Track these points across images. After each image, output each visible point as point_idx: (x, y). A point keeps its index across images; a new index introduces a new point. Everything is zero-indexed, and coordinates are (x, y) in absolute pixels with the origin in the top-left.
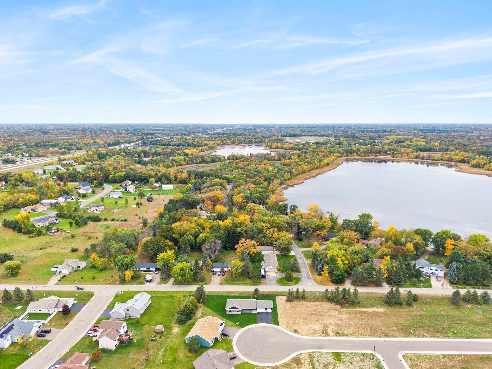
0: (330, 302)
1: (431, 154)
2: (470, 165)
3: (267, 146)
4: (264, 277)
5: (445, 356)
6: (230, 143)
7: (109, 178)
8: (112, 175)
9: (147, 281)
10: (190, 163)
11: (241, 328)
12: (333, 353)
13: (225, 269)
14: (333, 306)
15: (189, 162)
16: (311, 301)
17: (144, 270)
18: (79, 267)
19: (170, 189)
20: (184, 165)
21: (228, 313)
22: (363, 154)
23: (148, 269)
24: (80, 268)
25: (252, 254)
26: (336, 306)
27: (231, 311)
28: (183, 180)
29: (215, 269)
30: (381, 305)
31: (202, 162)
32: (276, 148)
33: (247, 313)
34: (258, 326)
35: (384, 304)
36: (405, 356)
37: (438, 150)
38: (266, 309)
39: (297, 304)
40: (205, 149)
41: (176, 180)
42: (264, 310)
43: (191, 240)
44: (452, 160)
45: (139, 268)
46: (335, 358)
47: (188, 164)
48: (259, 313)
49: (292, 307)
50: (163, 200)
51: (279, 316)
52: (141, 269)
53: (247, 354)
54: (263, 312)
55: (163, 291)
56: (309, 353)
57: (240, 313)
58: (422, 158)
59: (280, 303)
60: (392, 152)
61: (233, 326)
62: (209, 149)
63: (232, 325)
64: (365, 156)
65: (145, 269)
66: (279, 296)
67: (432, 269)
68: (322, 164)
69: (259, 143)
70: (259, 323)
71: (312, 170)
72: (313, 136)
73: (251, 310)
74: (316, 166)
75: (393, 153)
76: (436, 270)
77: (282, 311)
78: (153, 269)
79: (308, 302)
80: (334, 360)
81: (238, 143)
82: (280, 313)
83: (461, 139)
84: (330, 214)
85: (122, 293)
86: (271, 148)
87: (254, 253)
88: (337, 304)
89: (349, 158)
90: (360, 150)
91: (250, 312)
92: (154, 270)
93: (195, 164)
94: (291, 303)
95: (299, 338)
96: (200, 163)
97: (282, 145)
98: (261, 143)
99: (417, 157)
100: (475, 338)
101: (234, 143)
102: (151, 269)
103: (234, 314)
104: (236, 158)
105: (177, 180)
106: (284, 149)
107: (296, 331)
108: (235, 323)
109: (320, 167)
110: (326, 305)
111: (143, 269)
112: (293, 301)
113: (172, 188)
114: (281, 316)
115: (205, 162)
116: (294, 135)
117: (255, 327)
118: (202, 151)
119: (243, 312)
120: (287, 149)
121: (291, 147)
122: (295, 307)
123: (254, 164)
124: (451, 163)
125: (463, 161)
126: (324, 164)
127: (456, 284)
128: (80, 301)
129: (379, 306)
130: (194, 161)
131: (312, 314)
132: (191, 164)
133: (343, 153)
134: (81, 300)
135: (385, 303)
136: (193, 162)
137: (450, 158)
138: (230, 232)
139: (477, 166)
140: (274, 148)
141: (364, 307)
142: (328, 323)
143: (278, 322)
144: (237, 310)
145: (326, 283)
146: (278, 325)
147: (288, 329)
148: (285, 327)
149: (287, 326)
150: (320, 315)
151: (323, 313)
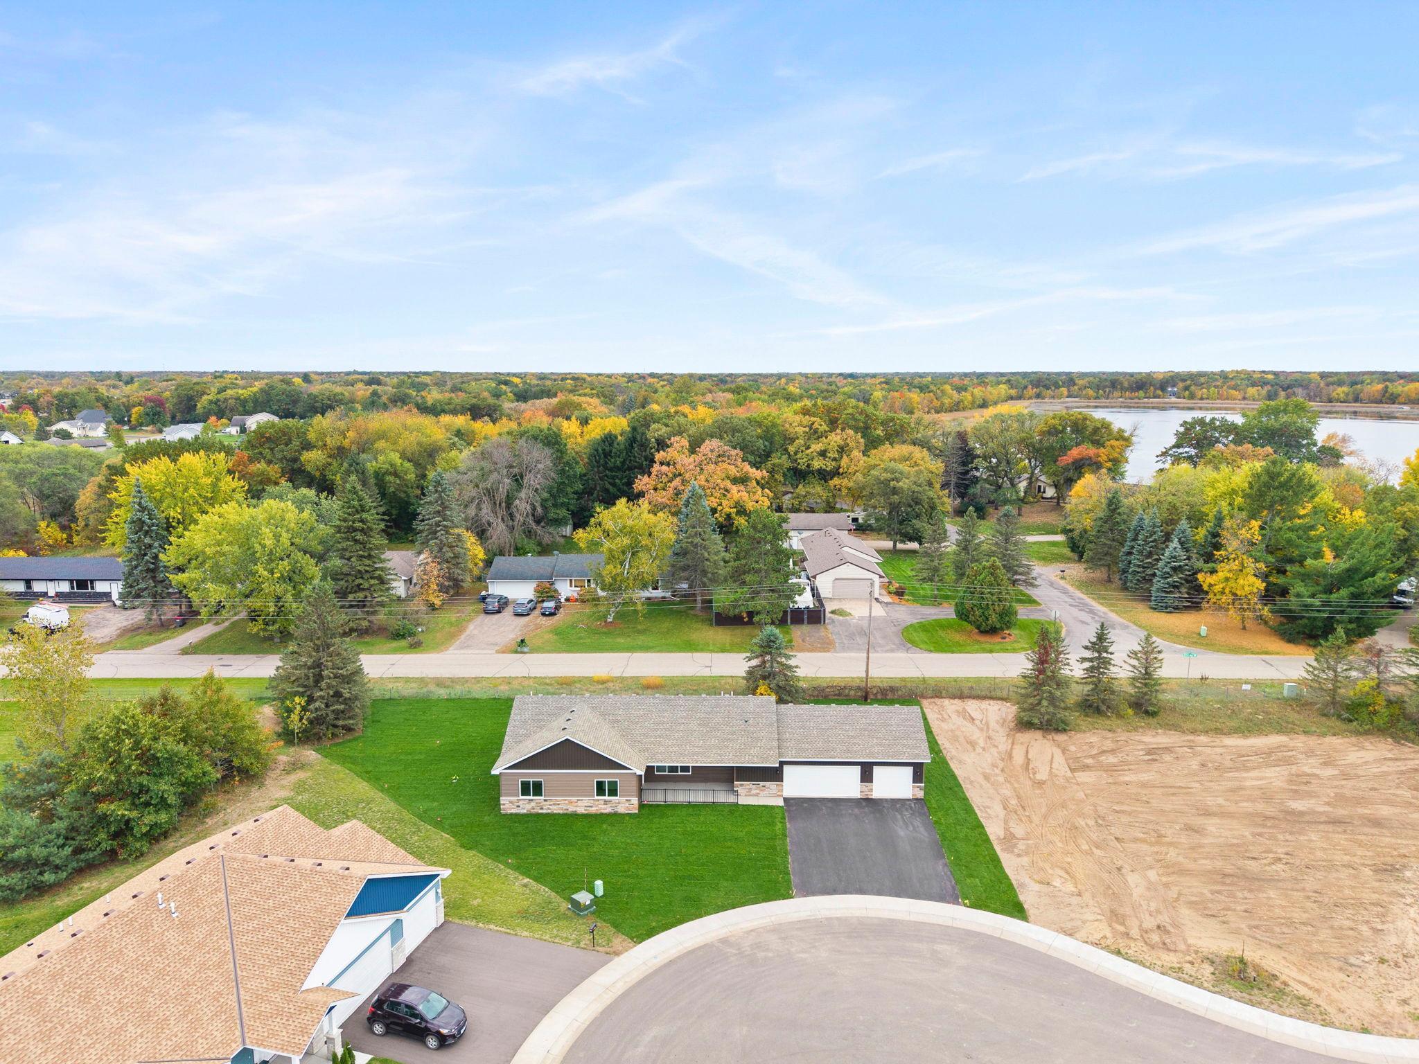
0: (1381, 731)
4: (815, 616)
7: (199, 406)
8: (210, 397)
11: (618, 941)
17: (58, 594)
21: (513, 803)
23: (82, 584)
25: (729, 516)
27: (538, 789)
29: (498, 589)
33: (690, 805)
34: (804, 925)
38: (867, 772)
39: (1108, 745)
42: (846, 784)
43: (396, 474)
45: (28, 583)
48: (798, 807)
49: (1077, 766)
51: (994, 830)
52: (38, 587)
54: (835, 804)
57: (626, 803)
59: (973, 744)
61: (535, 916)
63: (524, 914)
65: (65, 587)
66: (946, 702)
68: (967, 397)
70: (808, 890)
73: (730, 776)
74: (947, 401)
75: (1187, 388)
77: (1007, 791)
78: (117, 589)
79: (1194, 732)
82: (997, 809)
87: (742, 511)
90: (1075, 384)
91: (723, 797)
94: (1061, 738)
102: (101, 587)
103: (575, 816)
108: (565, 888)
109: (961, 406)
111: (52, 589)
112: (1077, 729)
114: (1019, 831)
117: (777, 929)
119: (657, 796)
122: (1107, 769)
126: (973, 402)
133: (1026, 387)
137: (1386, 392)
138: (611, 444)
143: (1002, 878)
144: (606, 774)
145: (1245, 644)
146: (1017, 910)
147: (1135, 948)
148: (1103, 930)
149: (1115, 917)
150: (1377, 823)
151: (1385, 811)
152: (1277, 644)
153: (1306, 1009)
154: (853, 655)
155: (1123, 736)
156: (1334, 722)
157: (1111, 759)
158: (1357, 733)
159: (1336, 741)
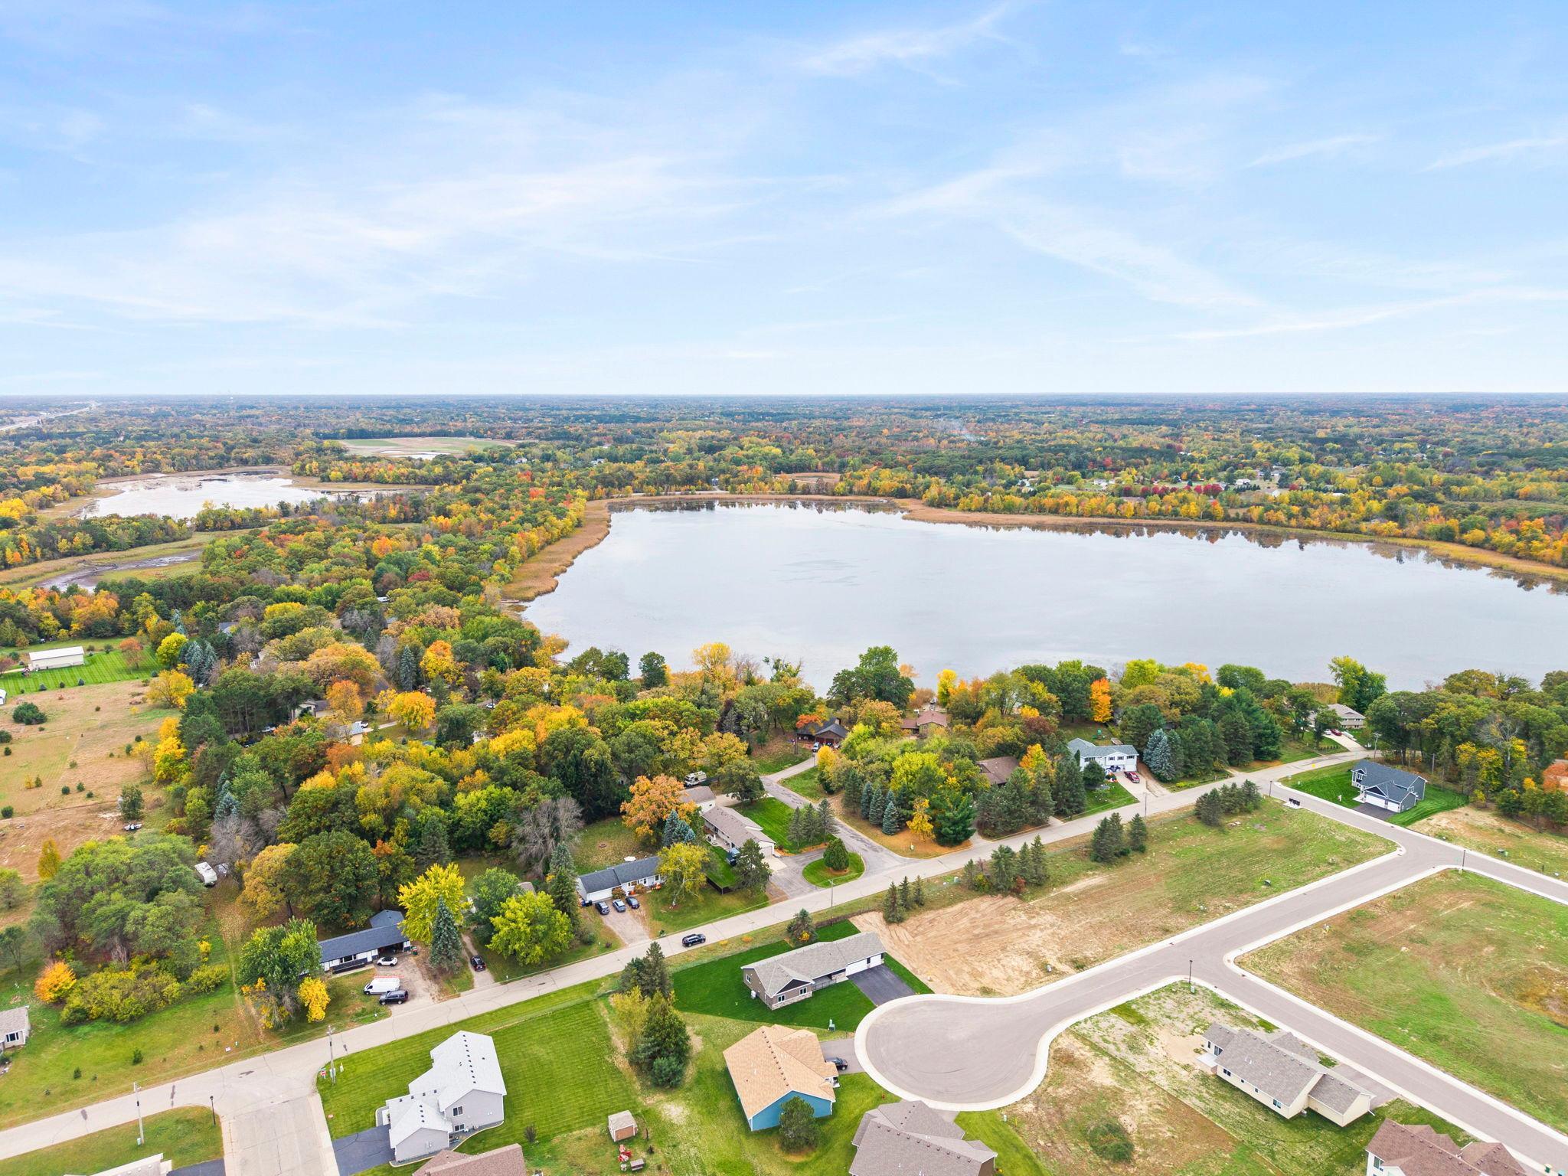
0: (986, 893)
1: (825, 480)
2: (924, 500)
3: (299, 475)
5: (1297, 935)
6: (138, 470)
9: (392, 1001)
10: (43, 556)
11: (851, 1033)
12: (1113, 1010)
13: (627, 888)
14: (1001, 902)
15: (38, 550)
16: (944, 906)
17: (339, 967)
18: (13, 1037)
19: (71, 661)
20: (20, 565)
21: (775, 1006)
22: (652, 488)
23: (348, 958)
24: (16, 1042)
26: (1006, 900)
27: (787, 997)
28: (102, 624)
29: (594, 897)
30: (1091, 869)
31: (94, 547)
32: (345, 479)
33: (826, 988)
35: (1094, 864)
36: (1240, 963)
37: (820, 467)
38: (868, 959)
39: (917, 923)
40: (55, 499)
41: (68, 627)
42: (862, 966)
44: (875, 492)
46: (1131, 1020)
47: (36, 560)
48: (855, 977)
49: (914, 935)
50: (98, 709)
51: (908, 968)
53: (939, 1092)
54: (866, 971)
55: (490, 1013)
56: (1069, 1031)
57: (809, 995)
58: (806, 491)
59: (878, 934)
60: (722, 477)
62: (67, 495)
64: (658, 494)
65: (337, 963)
66: (856, 917)
67: (1112, 759)
69: (256, 464)
70: (879, 1003)
71: (549, 543)
72: (431, 435)
73: (830, 976)
75: (727, 481)
76: (1121, 758)
77: (902, 952)
78: (369, 956)
79: (938, 909)
80: (1132, 1024)
81: (173, 465)
82: (905, 961)
83: (846, 436)
84: (772, 664)
85: (342, 1068)
86: (326, 479)
88: (1005, 895)
89: (614, 500)
90: (635, 477)
91: (832, 983)
92: (374, 958)
93: (66, 555)
94: (902, 925)
95: (1010, 1007)
96: (87, 550)
97: (367, 469)
98: (267, 464)
99: (793, 489)
100: (1304, 883)
101: (156, 468)
103: (804, 1001)
104: (232, 522)
105: (75, 626)
106: (377, 482)
107: (986, 991)
110: (986, 905)
111: (327, 966)
112: (905, 918)
113: (80, 660)
114: (914, 966)
115: (110, 547)
116: (363, 435)
117: (882, 1017)
118: (44, 504)
119: (817, 988)
120: (390, 480)
121: (403, 474)
122: (923, 933)
123: (348, 539)
124: (877, 499)
125: (901, 494)
127: (1173, 782)
128: (178, 1157)
129: (1090, 873)
130: (63, 545)
131: (977, 937)
132: (49, 559)
134: (182, 1151)
135: (1096, 860)
136: (55, 550)
137: (867, 486)
139: (940, 503)
140: (337, 481)
141: (1064, 883)
142: (1033, 946)
143: (921, 983)
144: (802, 987)
145: (928, 850)
146: (930, 992)
147: (961, 992)
148: (952, 990)
149: (953, 985)
150: (996, 932)
151: (997, 927)
152: (939, 849)
153: (1001, 995)
154: (798, 898)
155: (919, 917)
156: (973, 892)
157: (921, 929)
158: (981, 896)
159: (976, 900)
